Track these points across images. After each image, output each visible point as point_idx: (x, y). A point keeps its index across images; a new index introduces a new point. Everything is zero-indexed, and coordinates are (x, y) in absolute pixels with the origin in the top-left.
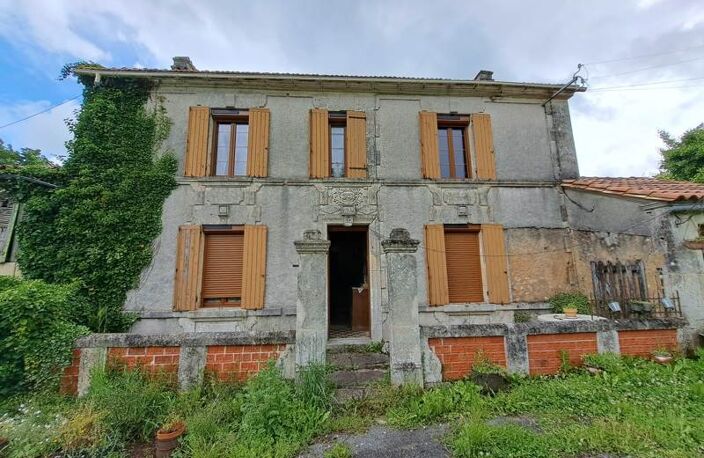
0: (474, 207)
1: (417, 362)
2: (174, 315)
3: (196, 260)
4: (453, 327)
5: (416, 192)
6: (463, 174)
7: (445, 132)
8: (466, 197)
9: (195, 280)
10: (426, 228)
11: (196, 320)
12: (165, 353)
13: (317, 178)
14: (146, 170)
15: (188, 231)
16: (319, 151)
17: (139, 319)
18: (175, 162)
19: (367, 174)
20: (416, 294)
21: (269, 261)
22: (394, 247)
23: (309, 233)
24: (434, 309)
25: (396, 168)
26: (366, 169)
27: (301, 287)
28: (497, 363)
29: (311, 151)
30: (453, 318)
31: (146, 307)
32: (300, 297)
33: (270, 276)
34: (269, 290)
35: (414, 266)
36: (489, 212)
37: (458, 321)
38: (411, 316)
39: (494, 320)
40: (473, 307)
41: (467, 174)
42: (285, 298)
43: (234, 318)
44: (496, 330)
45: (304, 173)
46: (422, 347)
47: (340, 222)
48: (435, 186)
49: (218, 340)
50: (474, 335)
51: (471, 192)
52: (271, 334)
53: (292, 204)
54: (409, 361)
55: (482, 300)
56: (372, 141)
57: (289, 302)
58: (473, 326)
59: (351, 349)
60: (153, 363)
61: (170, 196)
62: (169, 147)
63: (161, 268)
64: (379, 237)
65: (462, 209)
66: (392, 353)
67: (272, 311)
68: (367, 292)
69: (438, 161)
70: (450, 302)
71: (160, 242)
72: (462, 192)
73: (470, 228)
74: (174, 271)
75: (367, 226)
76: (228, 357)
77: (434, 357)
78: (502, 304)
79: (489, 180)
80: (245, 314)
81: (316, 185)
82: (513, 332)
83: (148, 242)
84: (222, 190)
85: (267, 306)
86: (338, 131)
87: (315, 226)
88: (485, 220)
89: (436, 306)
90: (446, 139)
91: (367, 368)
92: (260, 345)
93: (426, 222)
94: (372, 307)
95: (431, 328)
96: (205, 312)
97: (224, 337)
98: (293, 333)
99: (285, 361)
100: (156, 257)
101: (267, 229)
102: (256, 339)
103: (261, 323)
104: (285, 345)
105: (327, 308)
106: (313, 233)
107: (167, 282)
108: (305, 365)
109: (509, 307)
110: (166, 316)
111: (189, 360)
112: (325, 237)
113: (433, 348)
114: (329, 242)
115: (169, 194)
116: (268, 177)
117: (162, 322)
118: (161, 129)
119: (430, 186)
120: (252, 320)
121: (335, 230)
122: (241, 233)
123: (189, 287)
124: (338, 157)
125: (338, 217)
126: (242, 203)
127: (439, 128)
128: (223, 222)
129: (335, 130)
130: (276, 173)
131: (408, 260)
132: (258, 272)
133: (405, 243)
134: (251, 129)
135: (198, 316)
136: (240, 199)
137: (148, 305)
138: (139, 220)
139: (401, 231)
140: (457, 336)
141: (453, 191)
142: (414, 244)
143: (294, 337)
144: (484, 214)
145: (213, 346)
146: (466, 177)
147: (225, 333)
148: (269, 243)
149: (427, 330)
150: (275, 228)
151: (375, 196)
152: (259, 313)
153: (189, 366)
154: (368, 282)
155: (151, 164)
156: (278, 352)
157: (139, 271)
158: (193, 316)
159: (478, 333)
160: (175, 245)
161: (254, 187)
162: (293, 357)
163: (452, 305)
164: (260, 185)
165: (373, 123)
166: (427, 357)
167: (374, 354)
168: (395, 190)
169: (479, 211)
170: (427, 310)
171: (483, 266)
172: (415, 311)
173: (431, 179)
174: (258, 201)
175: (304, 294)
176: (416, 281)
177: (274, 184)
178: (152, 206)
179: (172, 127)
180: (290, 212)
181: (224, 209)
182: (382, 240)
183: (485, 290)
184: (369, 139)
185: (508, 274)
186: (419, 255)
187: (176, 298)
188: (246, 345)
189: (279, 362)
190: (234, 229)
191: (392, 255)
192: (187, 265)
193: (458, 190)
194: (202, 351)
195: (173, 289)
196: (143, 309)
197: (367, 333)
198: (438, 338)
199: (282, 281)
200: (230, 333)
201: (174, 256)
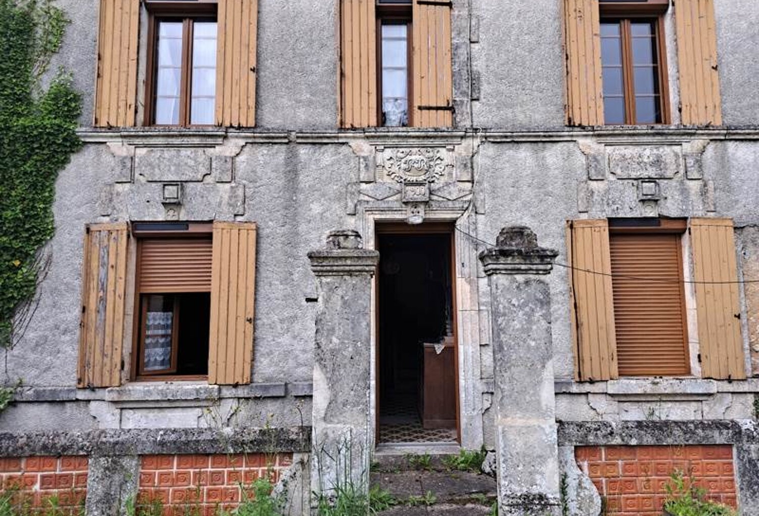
0: (673, 183)
1: (553, 494)
2: (81, 395)
3: (120, 291)
4: (625, 425)
5: (553, 155)
6: (652, 116)
7: (613, 29)
8: (658, 162)
9: (119, 328)
10: (571, 227)
11: (121, 405)
12: (59, 469)
13: (353, 128)
14: (20, 115)
15: (104, 234)
16: (356, 72)
17: (13, 404)
18: (76, 98)
19: (454, 119)
20: (550, 357)
21: (262, 290)
22: (505, 263)
23: (338, 236)
24: (587, 388)
25: (512, 106)
26: (451, 109)
27: (323, 341)
28: (717, 498)
29: (342, 75)
30: (626, 406)
31: (25, 380)
32: (320, 360)
33: (263, 320)
34: (262, 349)
35: (546, 301)
36: (704, 193)
37: (635, 413)
38: (539, 402)
39: (712, 412)
40: (667, 385)
41: (660, 115)
42: (291, 363)
43: (196, 402)
44: (716, 433)
45: (327, 119)
46: (562, 463)
47: (398, 216)
48: (589, 141)
49: (162, 444)
50: (670, 441)
51: (667, 152)
52: (262, 432)
53: (305, 180)
54: (535, 490)
55: (688, 372)
56: (463, 51)
57: (301, 371)
58: (666, 423)
59: (421, 464)
60: (37, 487)
61: (68, 166)
62: (62, 70)
63: (54, 305)
64: (476, 246)
65: (648, 187)
66: (501, 472)
67: (266, 388)
68: (452, 351)
69: (600, 90)
70: (621, 375)
71: (50, 257)
72: (648, 153)
73: (665, 225)
74: (77, 311)
75: (452, 224)
76: (182, 477)
77: (587, 483)
78: (730, 380)
79: (707, 127)
80: (215, 394)
81: (353, 143)
82: (751, 438)
83: (27, 255)
84: (169, 153)
85: (258, 379)
86: (395, 32)
87: (351, 223)
88: (696, 209)
89: (592, 382)
90: (617, 42)
91: (451, 501)
92: (242, 453)
93: (572, 214)
94: (462, 382)
95: (580, 426)
96: (139, 389)
97: (173, 437)
98: (307, 430)
99: (291, 486)
100: (44, 284)
101: (257, 229)
102: (235, 443)
103: (245, 411)
104: (290, 454)
105: (373, 383)
106: (347, 236)
107: (65, 332)
108: (330, 493)
109: (745, 387)
110: (64, 397)
111: (107, 482)
112: (369, 244)
113: (585, 464)
114: (377, 253)
115: (66, 161)
116: (256, 126)
117: (57, 408)
118: (47, 33)
119: (581, 141)
120: (228, 406)
121: (389, 231)
122: (208, 238)
123: (107, 342)
124: (395, 85)
125: (397, 205)
126: (208, 179)
127: (603, 21)
128: (171, 216)
129: (388, 31)
130: (272, 119)
131: (533, 289)
132: (241, 313)
133: (526, 256)
134: (224, 32)
135: (125, 398)
136: (204, 171)
137: (30, 376)
138: (9, 213)
139: (519, 232)
140: (634, 442)
141: (630, 151)
142: (546, 257)
143: (309, 439)
144: (694, 196)
145: (152, 455)
146: (658, 120)
147: (174, 431)
148: (263, 257)
149: (571, 430)
150: (272, 228)
151: (469, 164)
152: (241, 392)
153: (107, 494)
154: (454, 333)
155: (30, 104)
156: (277, 468)
157: (12, 312)
158: (115, 396)
159: (677, 436)
160: (79, 262)
161: (230, 147)
162: (307, 478)
163: (624, 381)
164: (242, 142)
165: (465, 12)
166: (572, 482)
167: (466, 476)
168: (509, 152)
169: (684, 191)
170: (575, 389)
171: (691, 303)
172: (547, 391)
173: (583, 128)
174: (239, 173)
175: (328, 356)
176: (549, 331)
177: (270, 140)
178: (34, 185)
179: (68, 30)
180: (301, 197)
181: (171, 191)
182: (481, 250)
183: (694, 351)
184: (457, 47)
185: (744, 321)
186: (556, 279)
187: (84, 364)
188: (214, 455)
189: (280, 486)
190: (192, 229)
191: (501, 280)
192: (103, 300)
193: (638, 149)
194: (130, 464)
195: (76, 346)
196: (20, 384)
197: (453, 433)
198: (596, 447)
199: (288, 330)
200: (186, 431)
201: (78, 283)
